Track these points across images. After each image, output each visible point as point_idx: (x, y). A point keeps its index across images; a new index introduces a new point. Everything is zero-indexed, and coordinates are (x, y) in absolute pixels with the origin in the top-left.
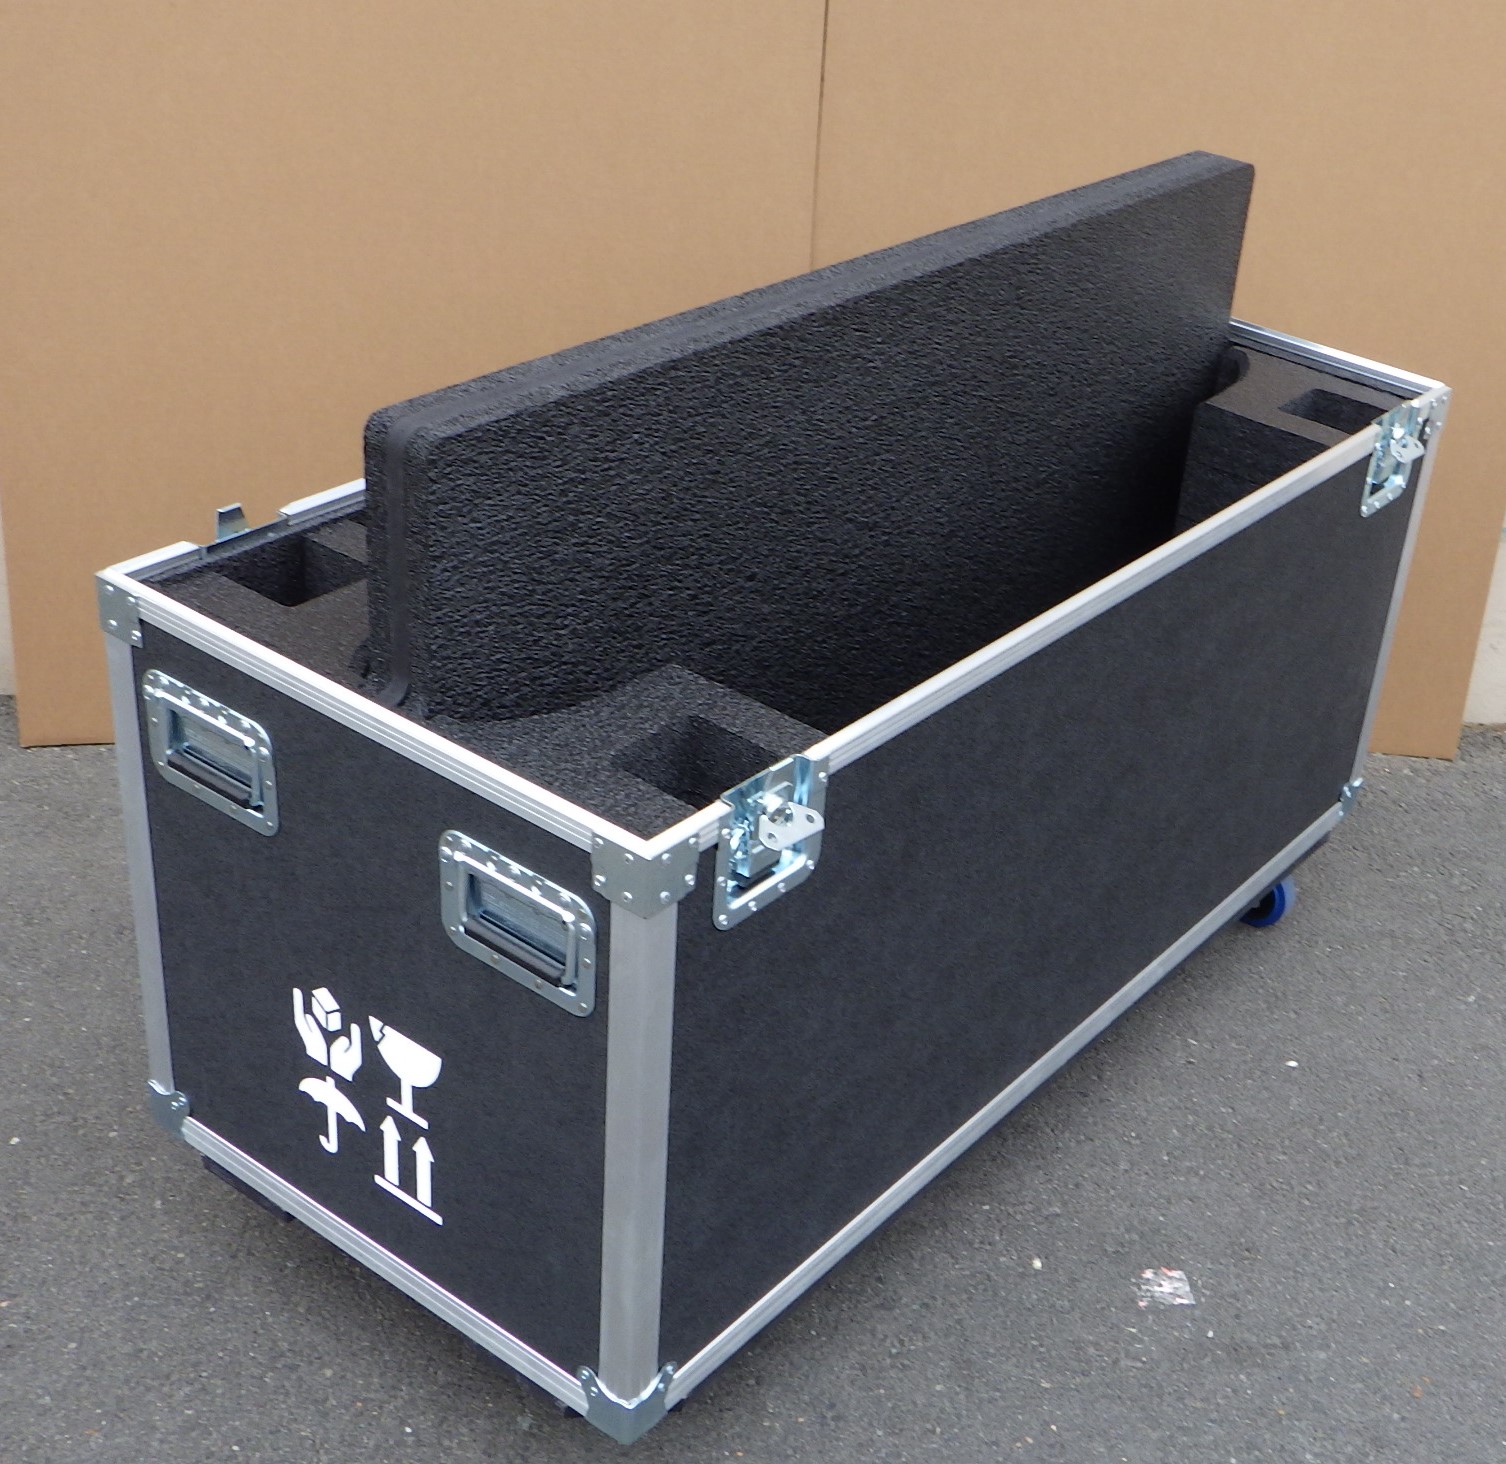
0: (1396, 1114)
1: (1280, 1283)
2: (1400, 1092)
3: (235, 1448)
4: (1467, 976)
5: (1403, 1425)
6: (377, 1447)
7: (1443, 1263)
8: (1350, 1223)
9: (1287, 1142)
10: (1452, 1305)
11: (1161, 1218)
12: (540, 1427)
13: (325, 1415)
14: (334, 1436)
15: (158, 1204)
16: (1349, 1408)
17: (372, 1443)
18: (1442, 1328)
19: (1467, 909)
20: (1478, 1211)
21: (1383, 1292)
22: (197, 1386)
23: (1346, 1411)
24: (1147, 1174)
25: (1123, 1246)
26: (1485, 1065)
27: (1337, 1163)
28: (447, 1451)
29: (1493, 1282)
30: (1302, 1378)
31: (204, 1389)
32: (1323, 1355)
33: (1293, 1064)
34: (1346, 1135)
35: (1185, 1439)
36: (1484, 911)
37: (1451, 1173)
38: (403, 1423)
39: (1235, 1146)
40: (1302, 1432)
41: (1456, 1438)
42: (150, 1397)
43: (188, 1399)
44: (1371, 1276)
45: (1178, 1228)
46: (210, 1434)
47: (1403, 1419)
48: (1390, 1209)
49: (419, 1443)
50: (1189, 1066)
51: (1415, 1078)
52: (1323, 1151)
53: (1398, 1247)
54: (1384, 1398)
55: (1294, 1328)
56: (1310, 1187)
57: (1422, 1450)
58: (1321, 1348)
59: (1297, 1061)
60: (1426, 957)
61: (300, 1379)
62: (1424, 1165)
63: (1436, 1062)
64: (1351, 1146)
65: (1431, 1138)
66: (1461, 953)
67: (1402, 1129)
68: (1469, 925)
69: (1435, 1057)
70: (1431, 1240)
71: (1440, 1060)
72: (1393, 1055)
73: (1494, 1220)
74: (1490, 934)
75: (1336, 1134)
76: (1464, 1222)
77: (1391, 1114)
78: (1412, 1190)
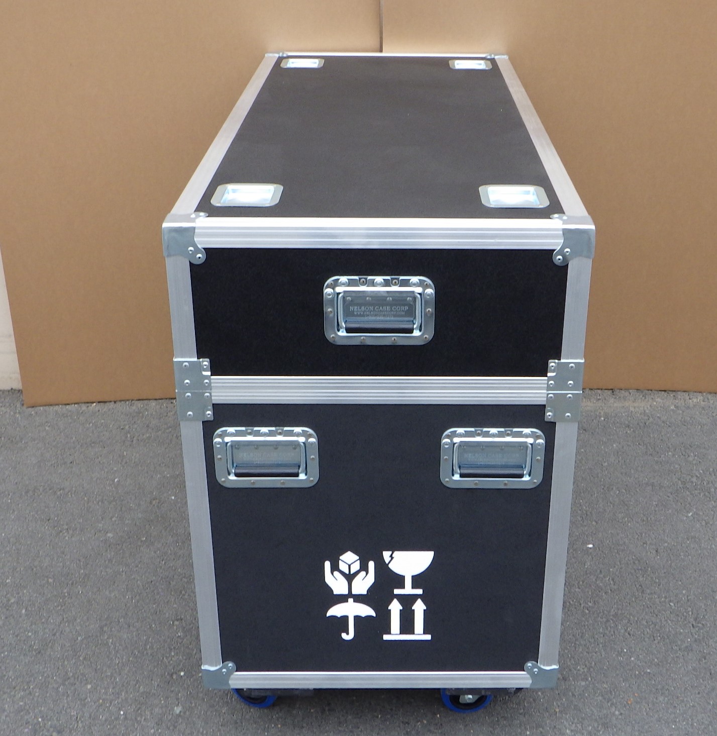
0: (641, 569)
1: (567, 649)
2: (645, 559)
3: (40, 720)
4: (690, 504)
5: (620, 717)
6: (106, 720)
7: (654, 640)
8: (608, 621)
9: (582, 583)
10: (656, 660)
12: (185, 713)
13: (84, 705)
14: (87, 715)
15: (24, 611)
16: (592, 708)
17: (104, 719)
18: (648, 671)
19: (694, 472)
20: (677, 615)
21: (620, 654)
22: (27, 692)
23: (591, 710)
27: (606, 593)
28: (139, 722)
29: (680, 650)
30: (571, 694)
31: (30, 693)
32: (583, 683)
33: (591, 546)
34: (613, 580)
35: (505, 722)
36: (703, 472)
37: (666, 597)
38: (120, 709)
40: (567, 720)
41: (647, 723)
42: (5, 696)
43: (22, 698)
44: (616, 647)
46: (30, 713)
47: (621, 714)
48: (631, 614)
49: (126, 718)
51: (654, 552)
52: (599, 587)
53: (632, 633)
54: (612, 704)
55: (570, 670)
56: (590, 604)
57: (629, 729)
58: (582, 680)
59: (593, 545)
60: (669, 495)
61: (75, 689)
62: (651, 593)
63: (666, 544)
64: (614, 585)
65: (657, 581)
66: (688, 493)
67: (643, 576)
68: (694, 480)
69: (666, 542)
70: (650, 629)
71: (668, 543)
72: (644, 541)
73: (685, 620)
74: (705, 484)
75: (607, 579)
76: (668, 621)
77: (638, 569)
78: (644, 605)
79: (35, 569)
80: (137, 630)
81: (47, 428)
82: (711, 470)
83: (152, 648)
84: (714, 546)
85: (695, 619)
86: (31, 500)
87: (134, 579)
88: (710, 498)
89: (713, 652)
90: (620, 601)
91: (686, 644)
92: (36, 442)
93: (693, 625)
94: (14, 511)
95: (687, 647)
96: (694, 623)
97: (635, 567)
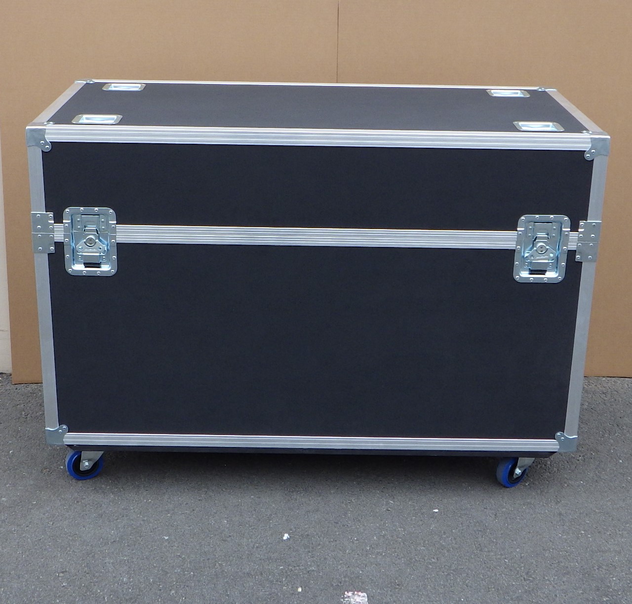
0: (480, 531)
1: (410, 598)
2: (484, 522)
7: (489, 591)
8: (449, 574)
9: (427, 542)
11: (361, 572)
20: (511, 570)
21: (458, 602)
24: (358, 554)
25: (341, 583)
26: (527, 511)
27: (449, 551)
29: (512, 599)
33: (436, 510)
34: (455, 539)
37: (501, 555)
39: (402, 544)
44: (454, 596)
45: (368, 576)
48: (469, 569)
50: (387, 511)
51: (493, 516)
52: (443, 546)
53: (470, 584)
56: (433, 560)
59: (438, 509)
62: (489, 551)
63: (504, 509)
64: (456, 544)
65: (495, 540)
67: (482, 537)
70: (485, 582)
72: (485, 507)
73: (518, 573)
75: (450, 539)
76: (503, 575)
77: (478, 530)
78: (481, 561)
80: (26, 581)
83: (39, 596)
84: (547, 511)
85: (527, 574)
87: (25, 537)
88: (546, 470)
89: (540, 601)
90: (460, 558)
91: (517, 595)
93: (524, 578)
95: (518, 597)
96: (525, 577)
97: (475, 529)
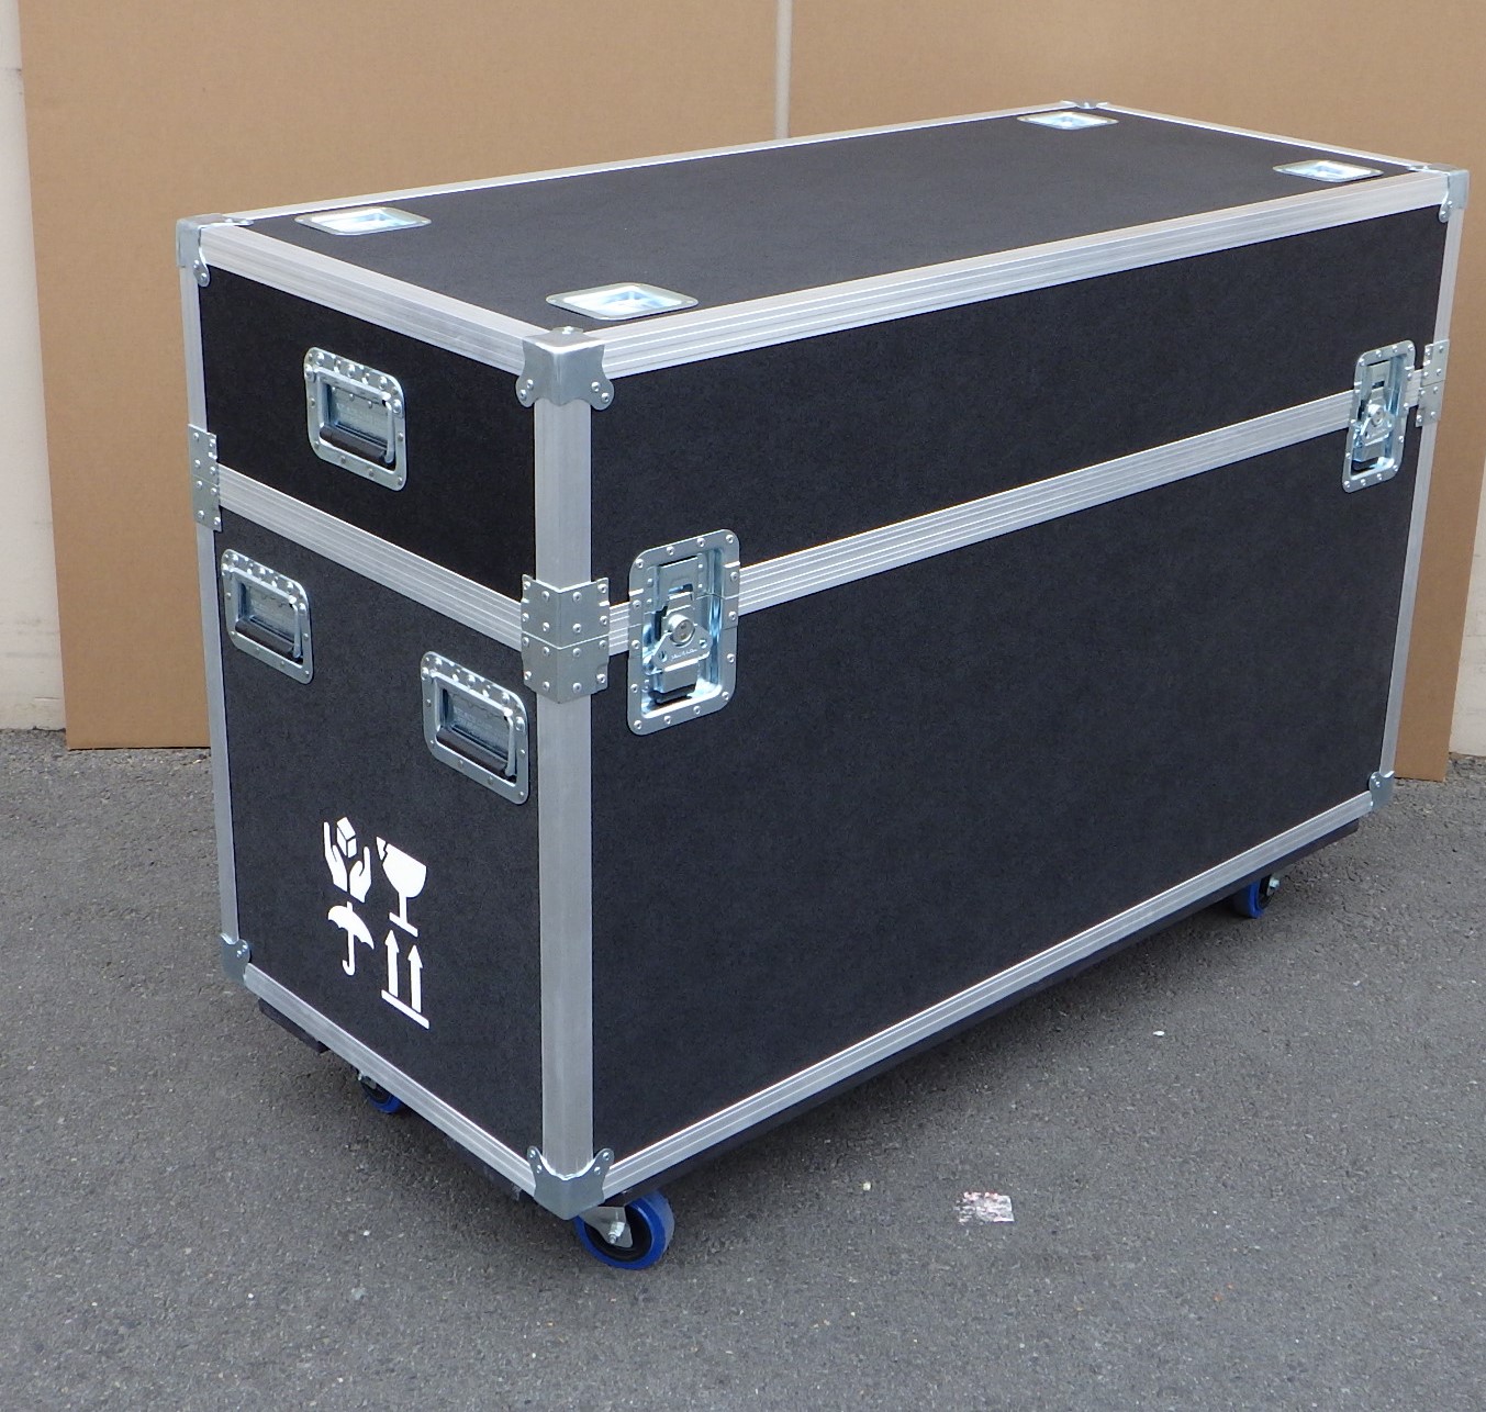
0: (1255, 1076)
1: (1103, 1208)
2: (1263, 1058)
3: (94, 1304)
4: (1357, 964)
5: (1198, 1323)
6: (219, 1309)
7: (1272, 1196)
8: (1185, 1162)
9: (1138, 1096)
10: (1272, 1230)
11: (998, 1154)
12: (370, 1298)
13: (179, 1282)
14: (184, 1298)
15: (61, 1121)
16: (1146, 1307)
17: (216, 1305)
18: (1257, 1247)
19: (1370, 909)
20: (1319, 1155)
21: (1203, 1218)
22: (70, 1257)
23: (1144, 1311)
24: (991, 1118)
25: (954, 1174)
26: (1356, 1037)
27: (1185, 1114)
28: (283, 1313)
29: (1320, 1213)
30: (1106, 1283)
31: (75, 1260)
32: (1132, 1266)
33: (1160, 1033)
34: (1200, 1092)
35: (978, 1327)
36: (1389, 910)
37: (1299, 1125)
38: (247, 1291)
39: (1086, 1099)
40: (1097, 1326)
41: (1248, 1335)
42: (27, 1264)
43: (60, 1268)
44: (1197, 1205)
45: (1013, 1162)
46: (75, 1293)
47: (1200, 1319)
48: (1230, 1151)
49: (258, 1305)
50: (1054, 1032)
51: (1282, 1047)
52: (1173, 1104)
53: (1230, 1183)
54: (1185, 1302)
55: (1108, 1243)
56: (1153, 1133)
57: (1212, 1344)
58: (1131, 1260)
59: (1165, 1031)
60: (1318, 948)
61: (162, 1255)
62: (1272, 1118)
63: (1306, 1034)
64: (1202, 1101)
65: (1285, 1096)
66: (1355, 945)
67: (1258, 1088)
68: (1369, 922)
69: (1307, 1030)
70: (1264, 1177)
71: (1311, 1033)
72: (1265, 1028)
73: (1334, 1163)
74: (1390, 929)
75: (1189, 1091)
76: (1302, 1165)
77: (1249, 1075)
78: (1256, 1137)
79: (82, 1049)
80: (281, 1158)
81: (105, 801)
82: (1404, 906)
83: (308, 1188)
84: (1398, 1039)
85: (1354, 1163)
86: (75, 928)
87: (275, 1069)
88: (1397, 955)
89: (1382, 1218)
90: (1210, 1128)
91: (1332, 1205)
92: (84, 825)
93: (1347, 1172)
94: (40, 948)
95: (1333, 1209)
96: (1350, 1170)
97: (1243, 1071)
